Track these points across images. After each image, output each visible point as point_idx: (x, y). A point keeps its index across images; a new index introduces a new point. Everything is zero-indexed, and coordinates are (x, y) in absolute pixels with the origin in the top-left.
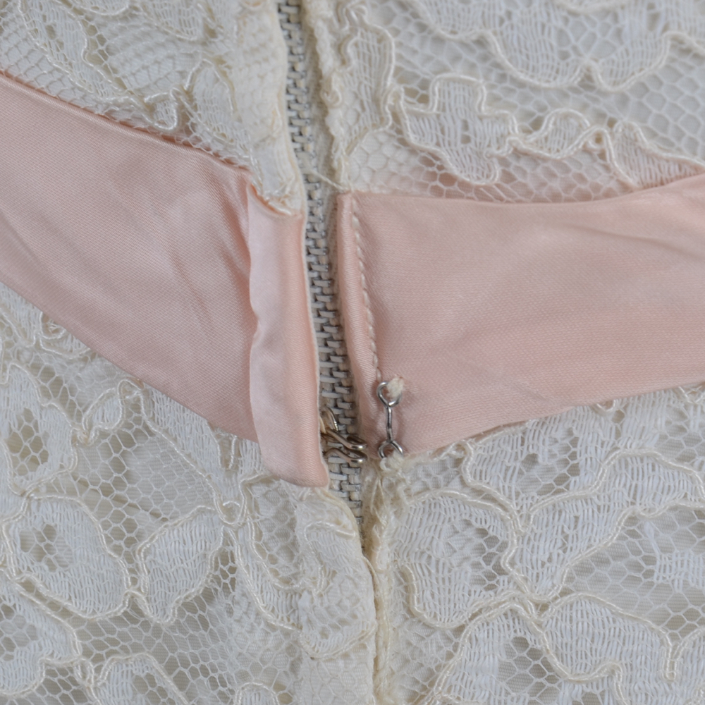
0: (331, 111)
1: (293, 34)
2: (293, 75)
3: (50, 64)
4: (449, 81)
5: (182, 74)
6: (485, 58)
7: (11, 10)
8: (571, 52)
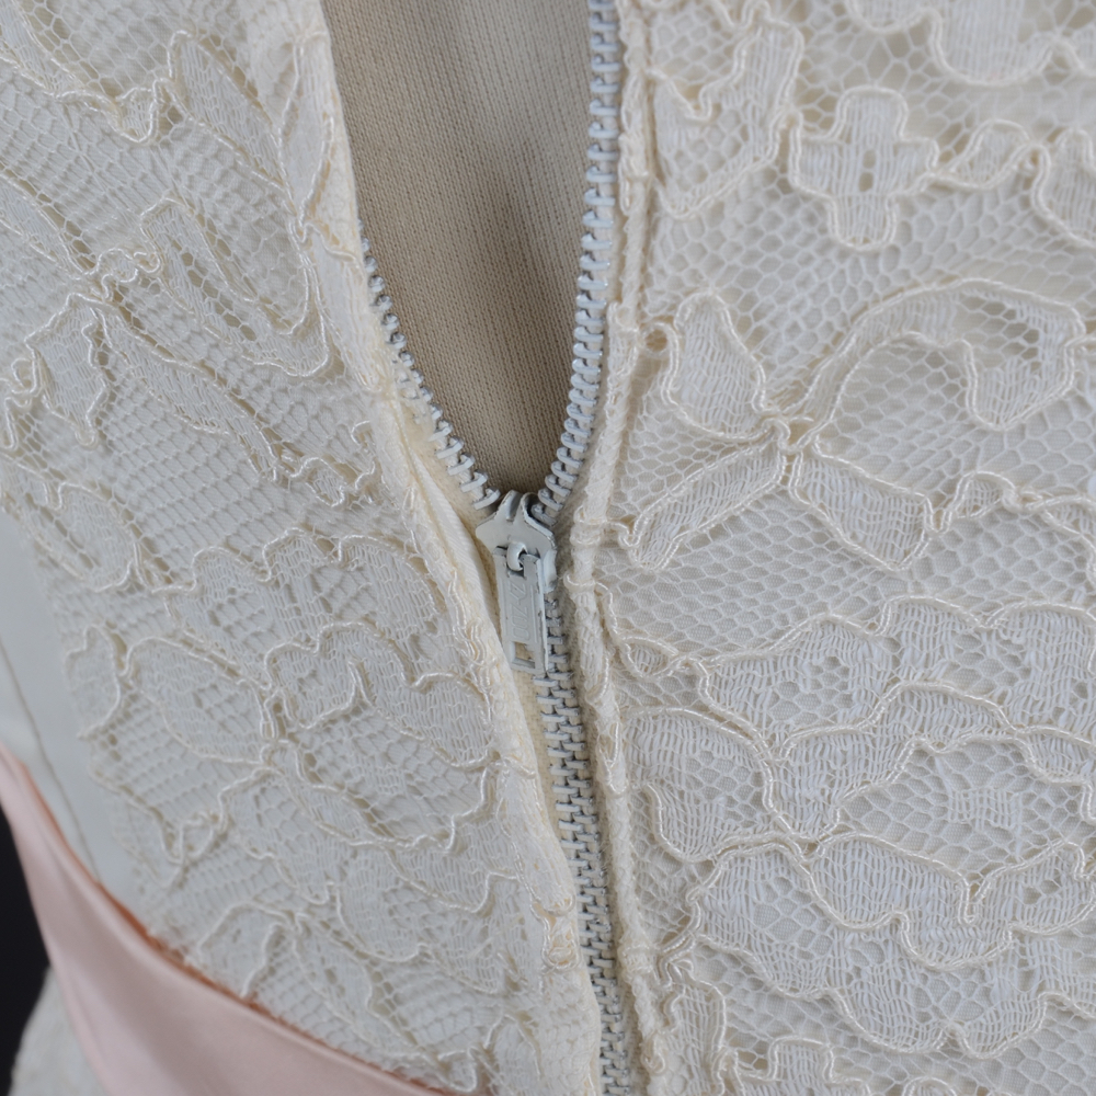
0: (653, 1078)
1: (607, 991)
2: (608, 1036)
3: (330, 1012)
4: (789, 1044)
5: (482, 1030)
6: (831, 1019)
7: (284, 950)
8: (932, 1013)
